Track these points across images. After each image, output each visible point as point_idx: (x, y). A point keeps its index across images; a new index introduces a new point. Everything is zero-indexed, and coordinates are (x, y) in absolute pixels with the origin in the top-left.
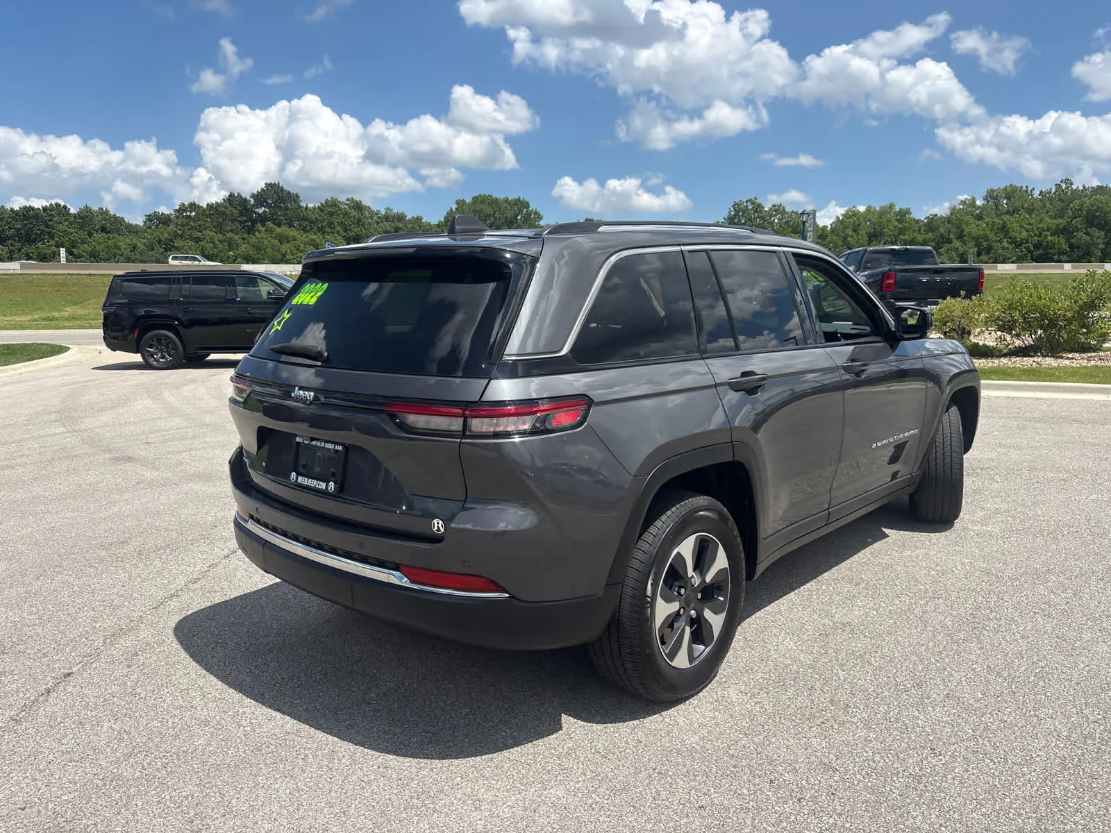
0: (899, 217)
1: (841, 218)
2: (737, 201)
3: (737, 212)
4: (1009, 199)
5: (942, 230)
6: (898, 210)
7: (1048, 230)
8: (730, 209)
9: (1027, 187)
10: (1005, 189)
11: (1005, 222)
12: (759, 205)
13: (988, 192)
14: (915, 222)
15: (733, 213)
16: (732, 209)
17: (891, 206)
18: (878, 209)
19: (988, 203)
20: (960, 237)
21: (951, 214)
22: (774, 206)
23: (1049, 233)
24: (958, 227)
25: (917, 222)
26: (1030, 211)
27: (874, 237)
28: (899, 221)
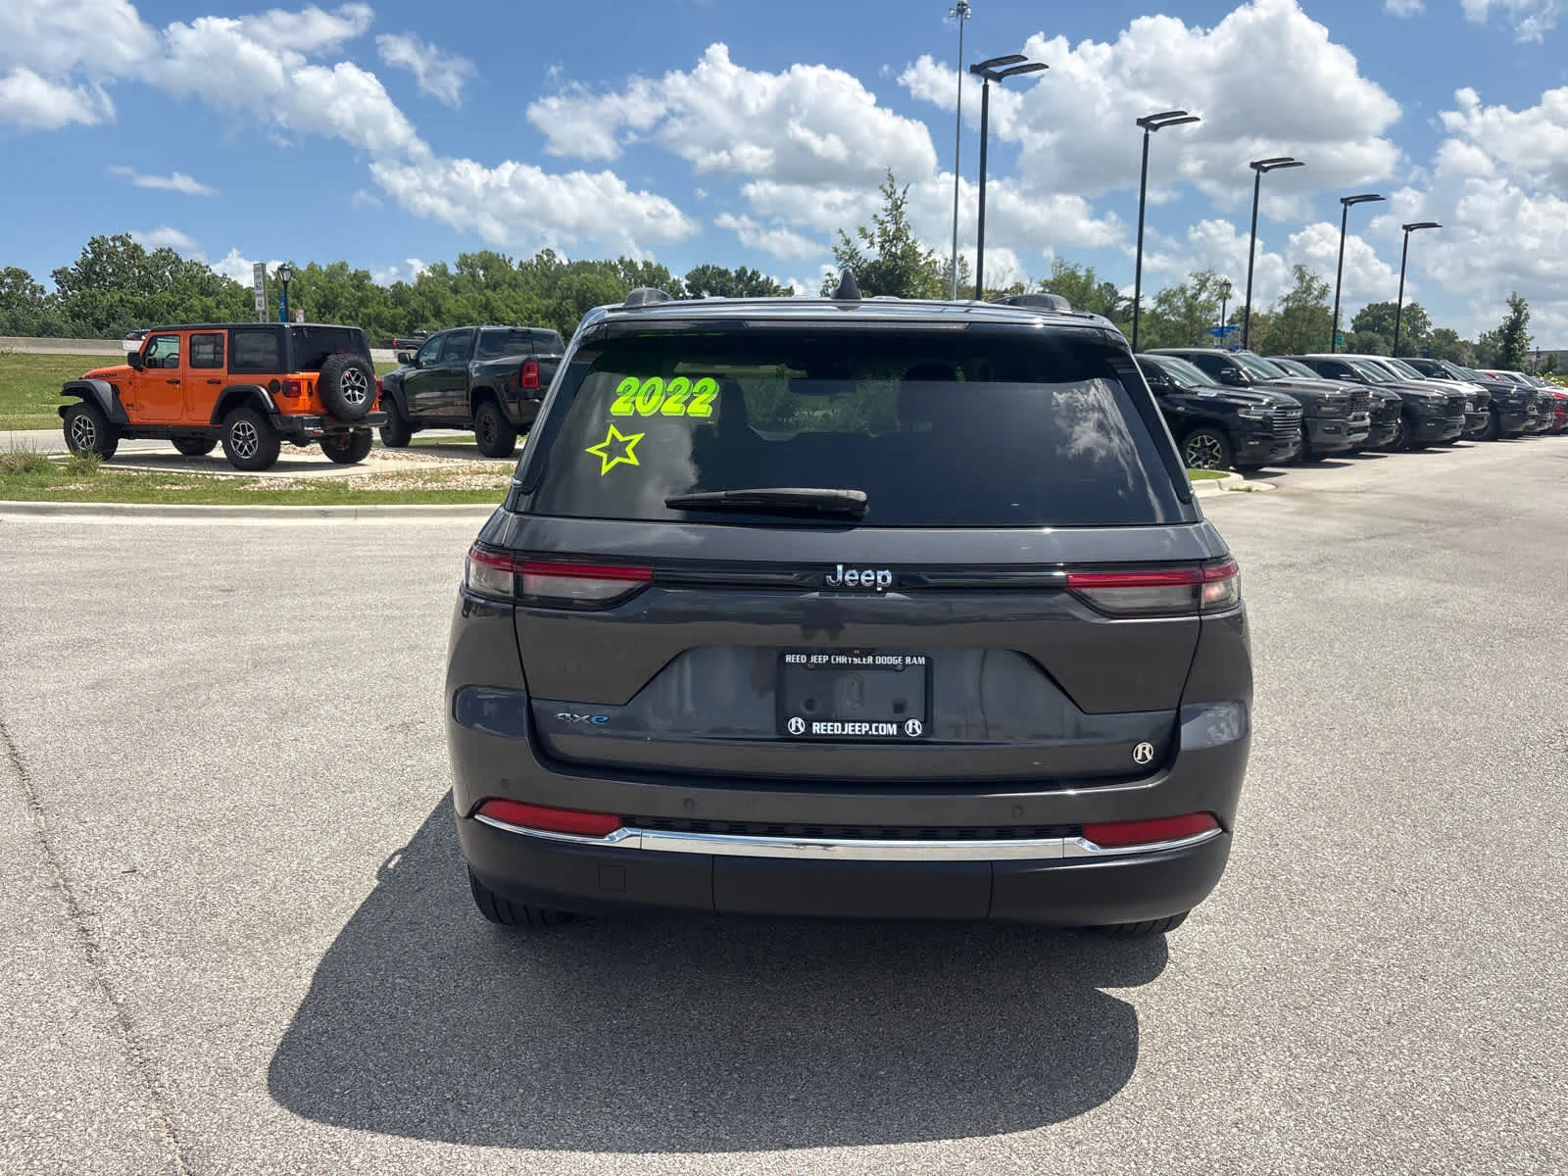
0: (355, 282)
1: (273, 278)
2: (97, 237)
3: (98, 255)
4: (485, 268)
5: (413, 304)
6: (353, 272)
7: (538, 312)
8: (84, 249)
9: (503, 255)
10: (480, 256)
11: (488, 299)
12: (136, 247)
13: (460, 257)
14: (378, 292)
15: (90, 256)
16: (89, 249)
17: (343, 266)
18: (324, 268)
19: (462, 273)
20: (437, 314)
21: (420, 284)
22: (161, 251)
23: (538, 316)
24: (433, 301)
25: (382, 290)
26: (513, 286)
27: (326, 307)
28: (358, 287)
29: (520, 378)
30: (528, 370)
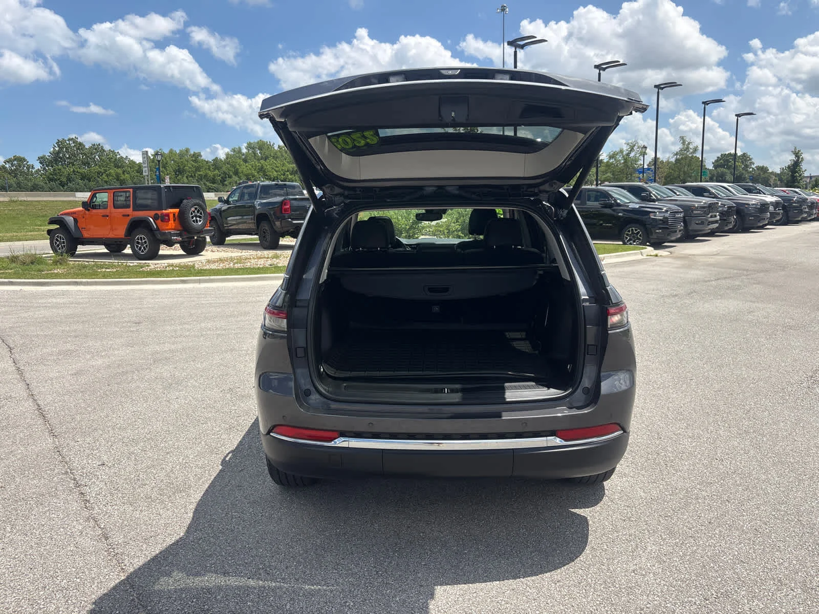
0: (194, 159)
1: (152, 157)
2: (61, 139)
3: (61, 148)
4: (260, 149)
5: (224, 169)
6: (192, 153)
7: (288, 171)
8: (54, 145)
9: (270, 142)
10: (258, 143)
11: (262, 165)
12: (80, 144)
13: (248, 144)
14: (206, 163)
15: (57, 149)
16: (56, 146)
17: (187, 150)
18: (178, 152)
19: (249, 151)
20: (236, 173)
21: (227, 158)
22: (94, 145)
23: (288, 173)
24: (234, 167)
25: (207, 162)
26: (275, 158)
27: (179, 171)
28: (195, 161)
29: (282, 208)
30: (285, 205)
